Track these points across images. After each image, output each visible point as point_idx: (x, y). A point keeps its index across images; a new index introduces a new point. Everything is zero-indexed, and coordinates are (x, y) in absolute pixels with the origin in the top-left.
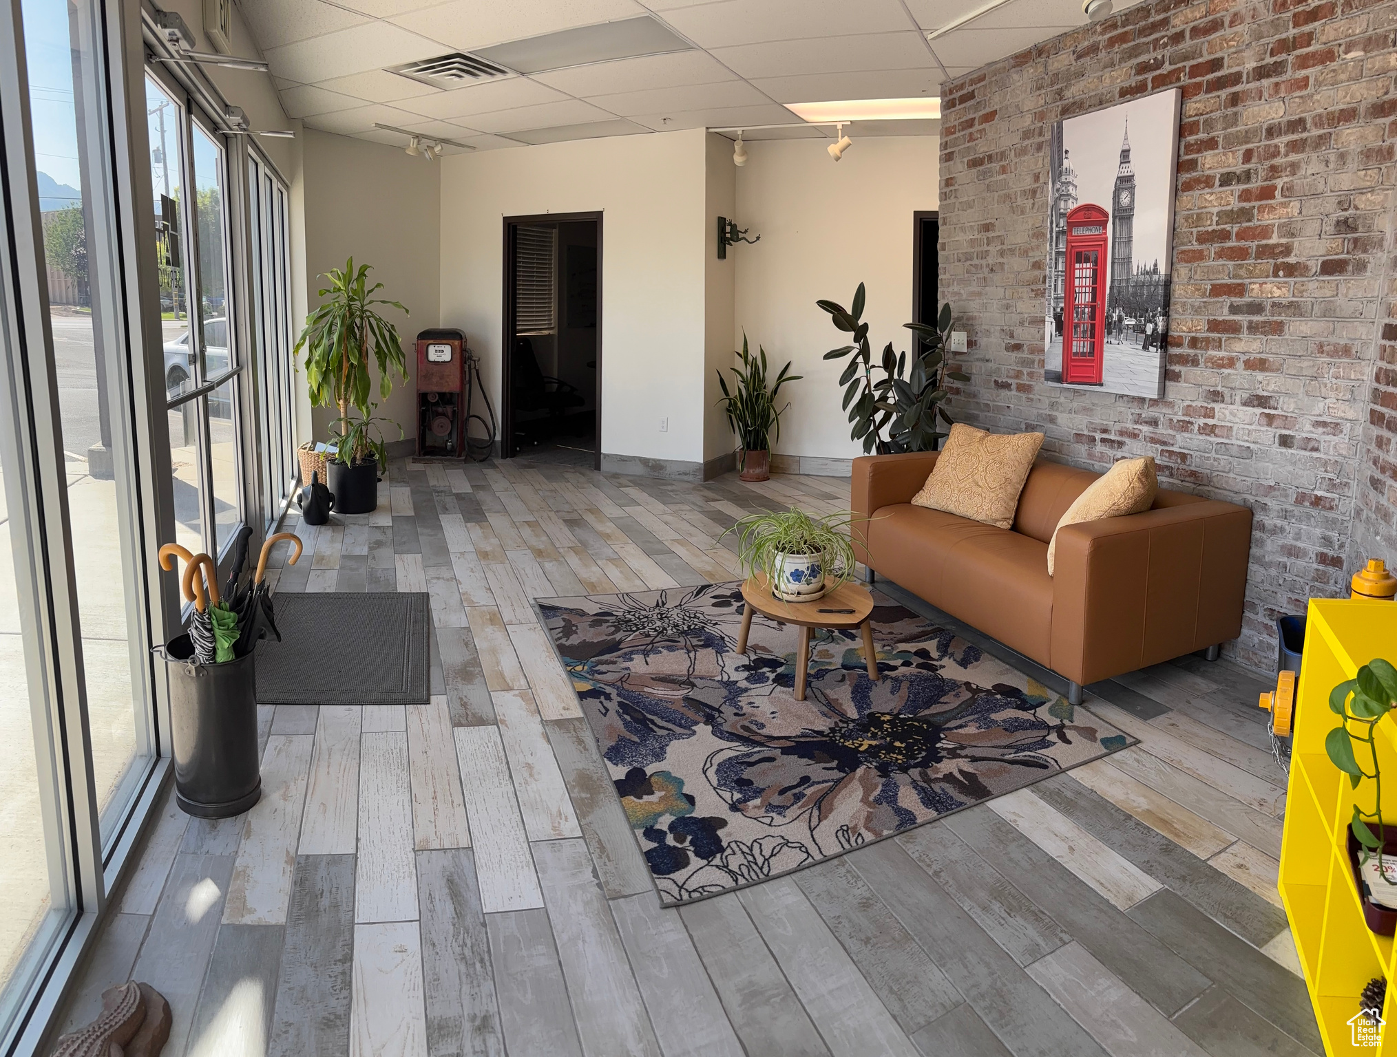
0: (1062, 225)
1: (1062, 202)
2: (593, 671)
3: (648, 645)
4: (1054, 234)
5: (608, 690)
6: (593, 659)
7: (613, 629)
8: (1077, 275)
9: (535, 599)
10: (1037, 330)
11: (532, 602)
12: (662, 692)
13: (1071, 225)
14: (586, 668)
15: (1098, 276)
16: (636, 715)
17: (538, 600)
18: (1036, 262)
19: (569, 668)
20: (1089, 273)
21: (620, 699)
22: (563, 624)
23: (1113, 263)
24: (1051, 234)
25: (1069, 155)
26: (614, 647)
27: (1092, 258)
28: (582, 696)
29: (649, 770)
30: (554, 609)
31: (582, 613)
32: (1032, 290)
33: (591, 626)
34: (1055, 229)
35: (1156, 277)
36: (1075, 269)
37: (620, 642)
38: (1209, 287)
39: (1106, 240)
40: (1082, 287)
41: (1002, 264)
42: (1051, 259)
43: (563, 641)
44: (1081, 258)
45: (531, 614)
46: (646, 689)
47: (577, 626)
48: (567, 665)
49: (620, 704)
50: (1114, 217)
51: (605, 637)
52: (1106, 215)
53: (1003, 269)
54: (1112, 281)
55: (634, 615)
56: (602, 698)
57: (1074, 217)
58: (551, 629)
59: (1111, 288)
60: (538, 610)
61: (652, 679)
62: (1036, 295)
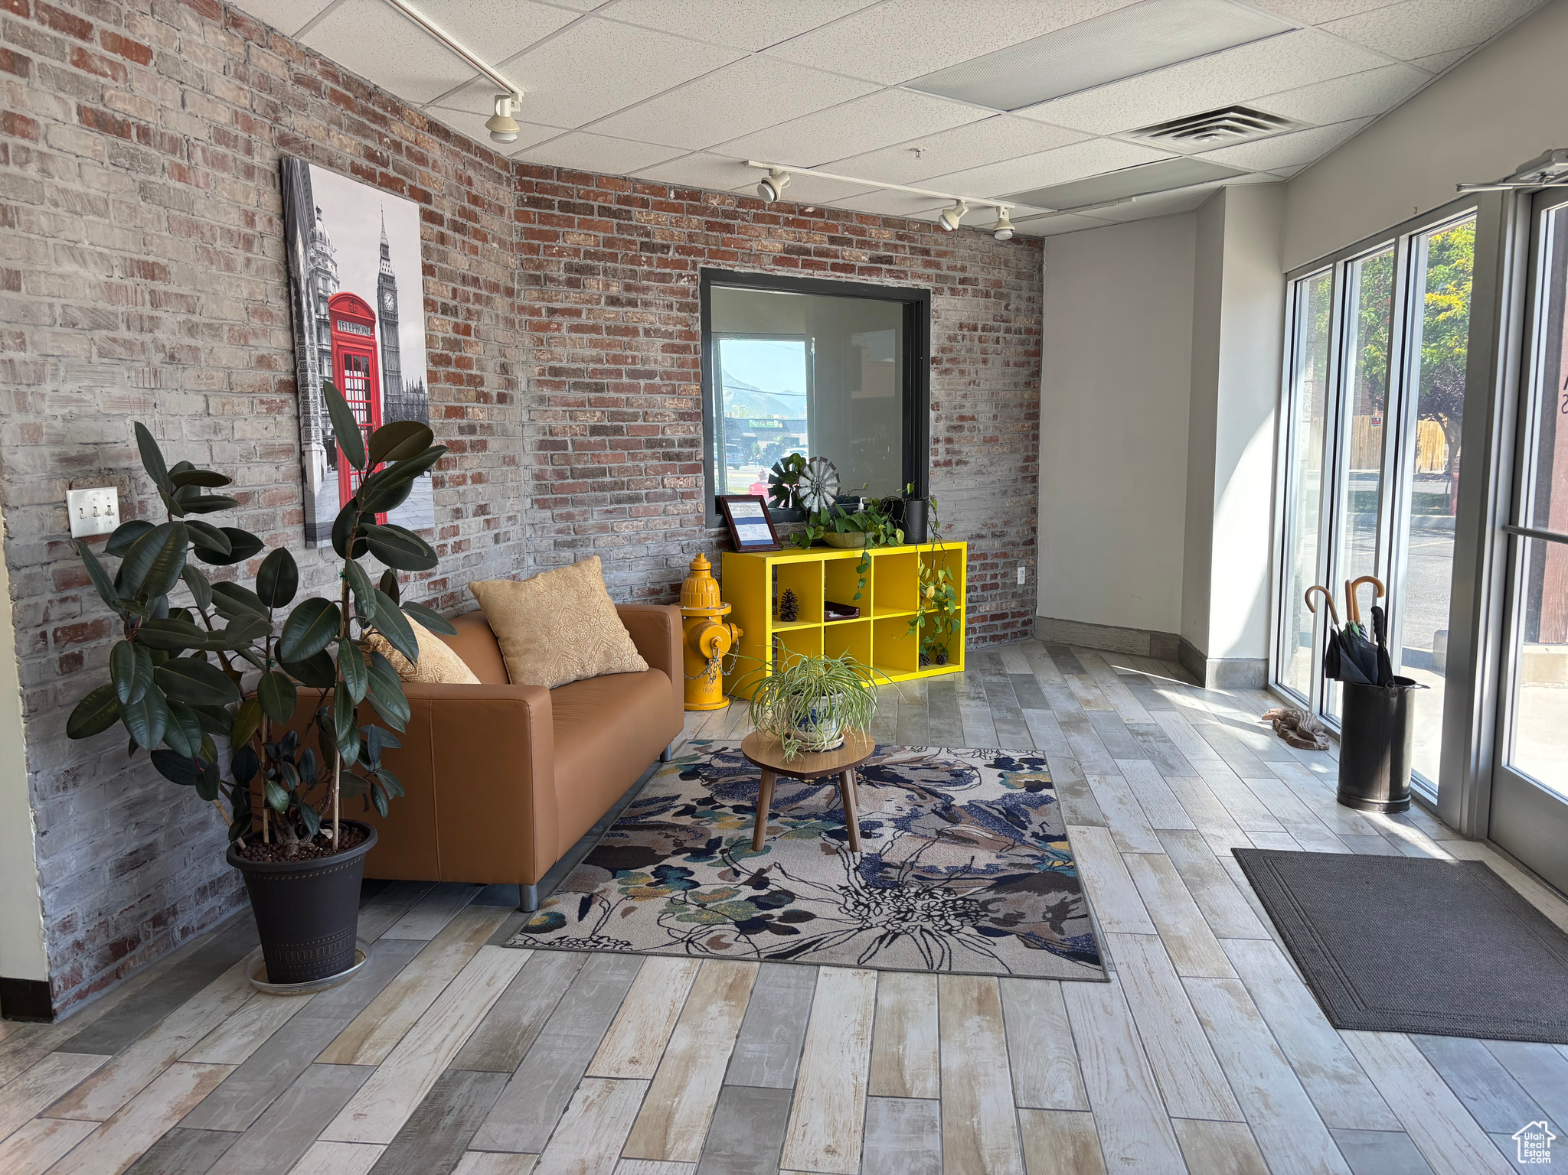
0: (323, 312)
1: (320, 281)
2: (1043, 859)
3: (956, 879)
4: (314, 322)
5: (1032, 840)
6: (1036, 871)
7: (990, 907)
8: (348, 386)
9: (1107, 981)
10: (274, 466)
11: (1112, 975)
12: (976, 831)
13: (336, 316)
14: (1049, 864)
15: (370, 389)
16: (1016, 820)
17: (1100, 976)
18: (263, 357)
19: (1071, 864)
20: (360, 384)
21: (1024, 832)
22: (1065, 925)
23: (385, 375)
24: (310, 321)
25: (322, 216)
26: (1004, 883)
27: (363, 366)
28: (1063, 838)
29: (1024, 790)
30: (1075, 955)
31: (1030, 940)
32: (262, 402)
33: (1022, 915)
34: (315, 317)
35: (422, 396)
36: (345, 377)
37: (990, 888)
38: (444, 409)
39: (375, 346)
40: (355, 402)
41: (194, 350)
42: (313, 359)
43: (1070, 897)
44: (351, 364)
45: (1115, 949)
46: (991, 836)
47: (1044, 917)
48: (1072, 867)
49: (1025, 828)
50: (381, 321)
51: (1009, 896)
52: (372, 315)
53: (196, 359)
54: (386, 398)
55: (947, 924)
56: (1041, 834)
57: (337, 305)
58: (1086, 916)
59: (386, 405)
60: (1106, 959)
61: (977, 843)
62: (269, 410)
